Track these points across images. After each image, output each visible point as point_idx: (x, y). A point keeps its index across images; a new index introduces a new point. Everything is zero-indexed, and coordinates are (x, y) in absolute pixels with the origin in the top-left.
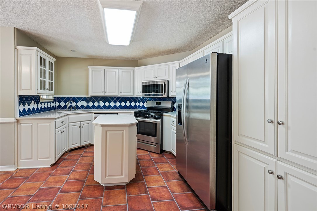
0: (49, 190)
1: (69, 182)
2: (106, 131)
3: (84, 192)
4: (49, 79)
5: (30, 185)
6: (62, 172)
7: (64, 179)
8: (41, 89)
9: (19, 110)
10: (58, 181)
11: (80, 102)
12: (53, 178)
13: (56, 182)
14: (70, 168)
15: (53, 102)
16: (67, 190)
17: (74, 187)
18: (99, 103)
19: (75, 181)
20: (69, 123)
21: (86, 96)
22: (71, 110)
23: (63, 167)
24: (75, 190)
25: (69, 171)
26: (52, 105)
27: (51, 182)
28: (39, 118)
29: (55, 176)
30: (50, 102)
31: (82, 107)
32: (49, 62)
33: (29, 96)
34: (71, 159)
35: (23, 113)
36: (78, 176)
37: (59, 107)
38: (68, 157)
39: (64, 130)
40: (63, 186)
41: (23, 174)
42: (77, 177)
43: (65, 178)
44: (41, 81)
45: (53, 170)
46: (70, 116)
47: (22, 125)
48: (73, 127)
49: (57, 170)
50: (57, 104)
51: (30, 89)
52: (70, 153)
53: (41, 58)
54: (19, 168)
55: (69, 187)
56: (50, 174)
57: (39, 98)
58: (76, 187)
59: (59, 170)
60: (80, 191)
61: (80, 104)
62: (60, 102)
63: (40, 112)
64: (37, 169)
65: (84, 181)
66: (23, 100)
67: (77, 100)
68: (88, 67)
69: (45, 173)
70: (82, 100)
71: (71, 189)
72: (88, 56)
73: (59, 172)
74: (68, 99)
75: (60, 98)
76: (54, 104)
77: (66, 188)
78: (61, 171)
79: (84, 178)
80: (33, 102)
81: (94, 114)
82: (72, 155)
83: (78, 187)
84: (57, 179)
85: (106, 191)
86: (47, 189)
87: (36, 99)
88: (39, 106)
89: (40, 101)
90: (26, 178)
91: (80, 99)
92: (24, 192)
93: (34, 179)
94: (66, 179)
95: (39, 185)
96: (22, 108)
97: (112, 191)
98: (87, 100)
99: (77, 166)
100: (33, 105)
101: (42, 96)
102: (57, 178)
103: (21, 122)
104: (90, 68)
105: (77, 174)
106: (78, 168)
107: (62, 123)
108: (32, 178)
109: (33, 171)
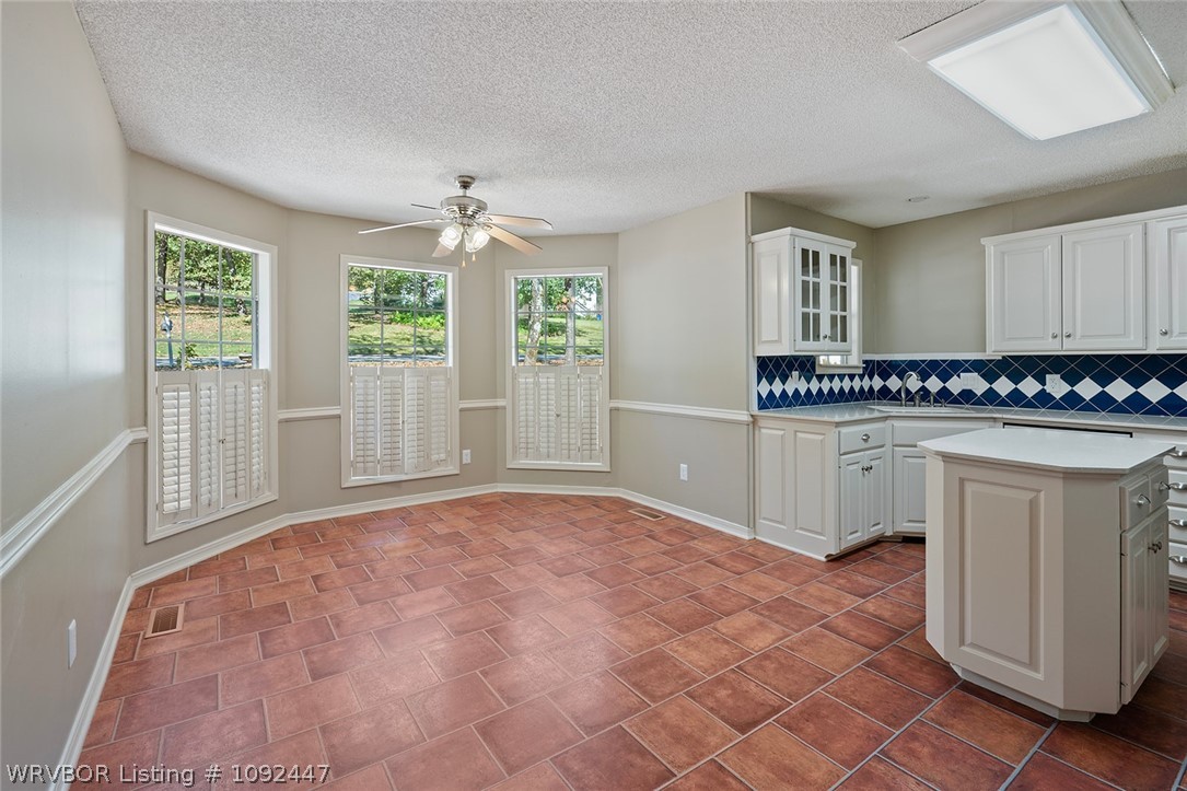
0: (799, 609)
1: (855, 616)
2: (962, 481)
3: (886, 657)
4: (834, 307)
5: (765, 579)
6: (848, 585)
7: (846, 602)
8: (805, 337)
9: (759, 394)
10: (829, 601)
11: (959, 376)
12: (820, 589)
13: (823, 601)
14: (877, 584)
15: (862, 377)
16: (840, 630)
17: (862, 633)
18: (1044, 384)
19: (875, 621)
20: (896, 446)
21: (980, 354)
22: (914, 405)
23: (860, 575)
24: (862, 640)
25: (871, 590)
26: (857, 384)
27: (811, 596)
28: (815, 418)
29: (827, 587)
30: (849, 375)
31: (967, 396)
32: (833, 258)
33: (783, 358)
34: (894, 563)
35: (768, 402)
36: (890, 614)
37: (885, 393)
38: (888, 556)
39: (873, 463)
40: (834, 616)
41: (760, 554)
42: (887, 615)
43: (850, 602)
44: (805, 317)
45: (829, 570)
46: (897, 424)
47: (763, 431)
48: (910, 460)
49: (837, 576)
50: (877, 383)
51: (779, 341)
52: (898, 548)
53: (805, 252)
54: (757, 538)
55: (850, 627)
56: (817, 576)
57: (814, 363)
58: (869, 635)
59: (844, 578)
60: (876, 649)
61: (956, 385)
62: (885, 376)
63: (815, 403)
64: (794, 553)
65: (901, 634)
66: (771, 367)
67: (948, 369)
68: (983, 241)
69: (808, 570)
70: (967, 371)
71: (852, 634)
72: (987, 199)
73: (842, 581)
74: (913, 365)
75: (885, 362)
76: (866, 383)
77: (842, 624)
78: (849, 581)
79: (905, 625)
80: (795, 374)
81: (1005, 424)
82: (901, 554)
83: (874, 638)
84: (827, 596)
85: (961, 693)
86: (795, 605)
87: (806, 365)
88: (814, 386)
89: (817, 373)
90: (763, 565)
91: (956, 367)
92: (749, 588)
93: (777, 573)
94: (850, 605)
95: (782, 588)
96: (764, 388)
97: (985, 704)
98: (988, 370)
99: (902, 588)
100: (796, 384)
101: (822, 358)
102: (830, 592)
103: (761, 423)
104: (990, 245)
105: (889, 606)
106: (899, 594)
107: (866, 440)
108: (776, 568)
109: (783, 555)
